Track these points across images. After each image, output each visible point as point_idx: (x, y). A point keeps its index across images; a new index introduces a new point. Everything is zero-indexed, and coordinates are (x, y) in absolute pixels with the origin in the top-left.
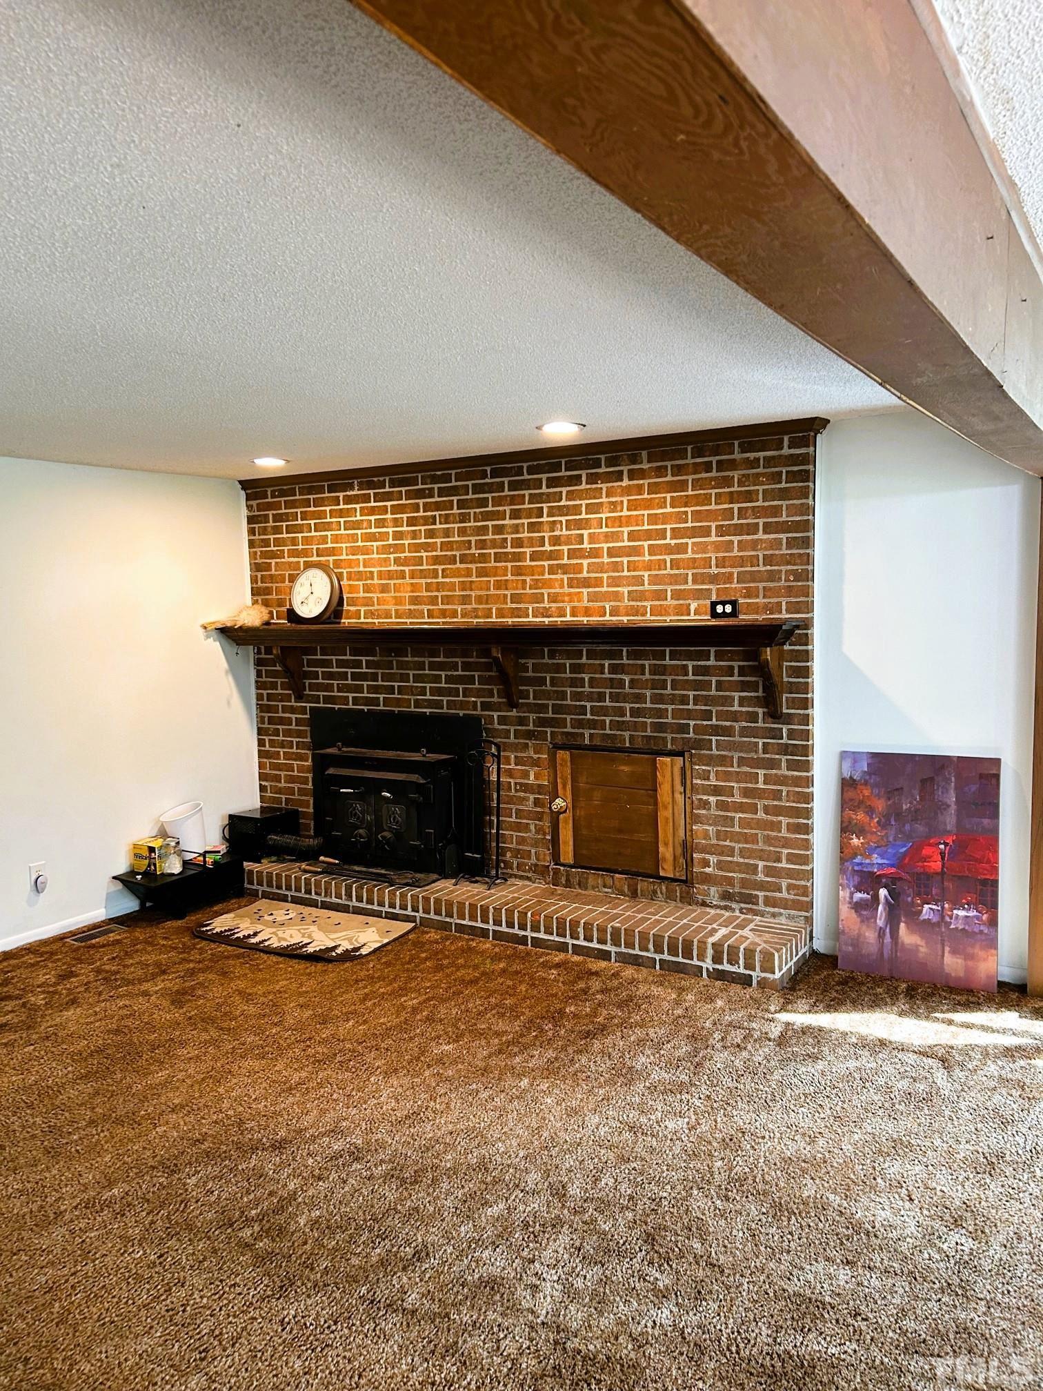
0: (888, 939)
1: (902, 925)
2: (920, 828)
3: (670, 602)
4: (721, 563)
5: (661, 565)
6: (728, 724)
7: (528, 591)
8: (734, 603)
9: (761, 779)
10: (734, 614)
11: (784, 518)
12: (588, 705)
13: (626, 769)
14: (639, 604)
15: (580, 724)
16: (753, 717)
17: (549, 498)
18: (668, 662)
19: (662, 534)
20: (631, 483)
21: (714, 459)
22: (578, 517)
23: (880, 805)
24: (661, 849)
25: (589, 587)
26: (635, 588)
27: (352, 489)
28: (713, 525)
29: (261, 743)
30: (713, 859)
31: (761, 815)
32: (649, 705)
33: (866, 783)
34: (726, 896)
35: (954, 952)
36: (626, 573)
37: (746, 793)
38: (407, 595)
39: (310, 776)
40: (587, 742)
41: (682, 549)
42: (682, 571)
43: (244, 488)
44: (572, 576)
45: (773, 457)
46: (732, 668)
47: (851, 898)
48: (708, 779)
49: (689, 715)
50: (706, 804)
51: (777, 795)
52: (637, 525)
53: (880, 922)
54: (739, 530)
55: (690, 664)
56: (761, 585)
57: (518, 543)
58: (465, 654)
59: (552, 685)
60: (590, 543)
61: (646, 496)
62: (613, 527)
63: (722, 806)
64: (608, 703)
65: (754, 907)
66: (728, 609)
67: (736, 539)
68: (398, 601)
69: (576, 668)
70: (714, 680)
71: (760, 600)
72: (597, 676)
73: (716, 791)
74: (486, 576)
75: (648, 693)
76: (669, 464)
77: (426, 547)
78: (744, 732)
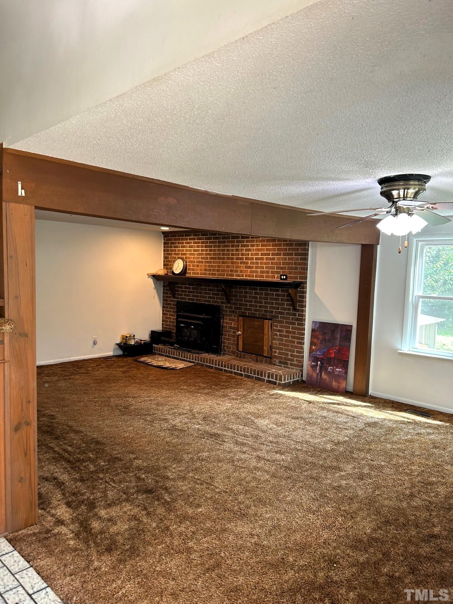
0: (319, 377)
1: (323, 372)
2: (330, 344)
3: (270, 274)
4: (283, 264)
6: (283, 311)
7: (235, 269)
9: (291, 328)
10: (286, 279)
11: (299, 252)
12: (248, 304)
13: (257, 323)
14: (262, 274)
15: (245, 309)
16: (289, 309)
18: (269, 292)
19: (269, 254)
22: (248, 248)
23: (321, 337)
24: (264, 347)
25: (250, 269)
26: (262, 270)
27: (191, 236)
28: (282, 252)
29: (163, 310)
30: (277, 351)
31: (290, 338)
32: (263, 305)
33: (318, 331)
34: (280, 362)
35: (335, 381)
36: (259, 265)
37: (287, 332)
38: (203, 268)
39: (175, 321)
40: (247, 315)
41: (274, 259)
42: (274, 265)
43: (163, 234)
44: (246, 265)
46: (285, 295)
47: (311, 364)
48: (277, 327)
49: (274, 308)
50: (276, 335)
52: (263, 251)
53: (318, 372)
54: (288, 254)
55: (274, 293)
56: (293, 271)
57: (233, 255)
58: (218, 287)
59: (239, 297)
60: (251, 256)
62: (257, 251)
63: (280, 335)
64: (253, 303)
65: (287, 366)
66: (285, 277)
67: (287, 257)
68: (201, 270)
69: (246, 293)
70: (280, 298)
71: (293, 275)
72: (251, 295)
73: (280, 331)
74: (224, 264)
75: (264, 301)
77: (209, 254)
78: (287, 314)
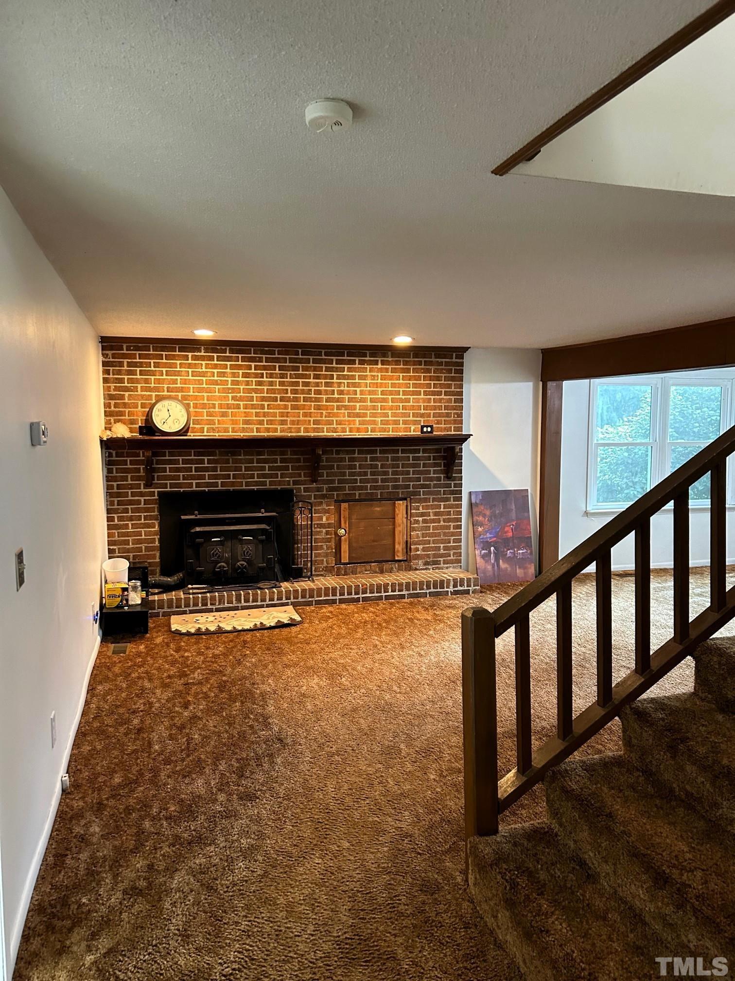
0: (496, 568)
1: (501, 561)
2: (503, 520)
3: (401, 426)
4: (425, 408)
5: (398, 408)
6: (428, 483)
7: (324, 418)
8: (431, 427)
9: (442, 507)
10: (431, 432)
11: (453, 389)
12: (358, 478)
13: (378, 509)
14: (386, 426)
15: (354, 488)
16: (439, 479)
17: (337, 370)
18: (400, 455)
19: (398, 393)
20: (383, 366)
21: (423, 360)
22: (354, 381)
23: (488, 513)
24: (397, 546)
25: (360, 417)
26: (384, 419)
27: (200, 352)
28: (422, 390)
29: (109, 519)
30: (420, 547)
31: (442, 523)
32: (390, 476)
33: (482, 504)
34: (426, 563)
35: (520, 567)
36: (379, 411)
37: (436, 514)
38: (241, 419)
39: (157, 537)
40: (357, 497)
41: (408, 401)
42: (407, 411)
43: (101, 342)
44: (350, 411)
45: (449, 362)
46: (430, 456)
47: (481, 553)
48: (419, 510)
49: (410, 480)
50: (417, 522)
51: (449, 513)
52: (385, 387)
53: (492, 561)
54: (433, 393)
55: (411, 455)
56: (443, 419)
57: (318, 392)
59: (338, 468)
60: (360, 395)
61: (390, 374)
62: (373, 387)
63: (424, 521)
64: (369, 477)
65: (439, 566)
67: (432, 397)
70: (422, 462)
71: (443, 426)
72: (364, 463)
73: (422, 515)
74: (298, 409)
75: (390, 470)
76: (402, 359)
77: (256, 391)
78: (435, 486)
